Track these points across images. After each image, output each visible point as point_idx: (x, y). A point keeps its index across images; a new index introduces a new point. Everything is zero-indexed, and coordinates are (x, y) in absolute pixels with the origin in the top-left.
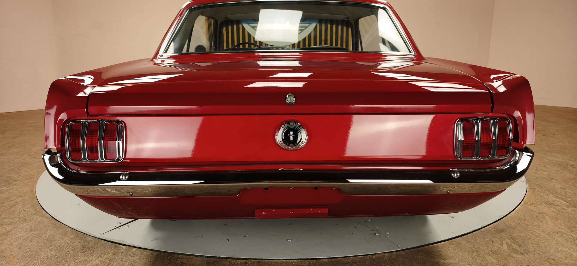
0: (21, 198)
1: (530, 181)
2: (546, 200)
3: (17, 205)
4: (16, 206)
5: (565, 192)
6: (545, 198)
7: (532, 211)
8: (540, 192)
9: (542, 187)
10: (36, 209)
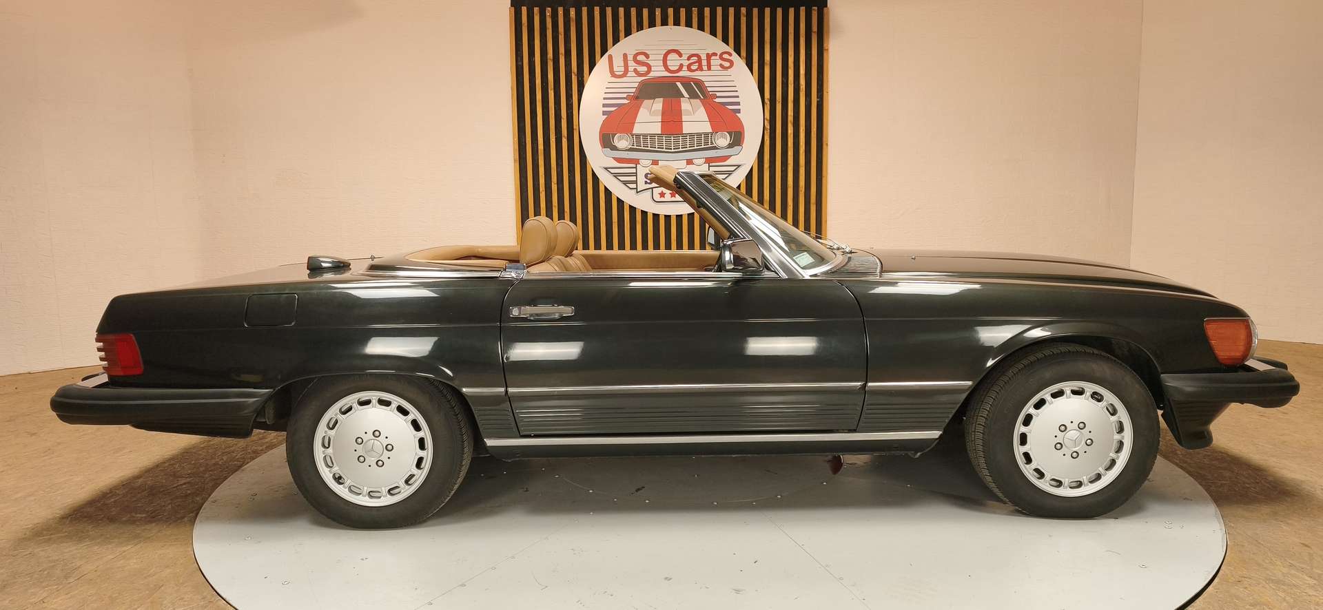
0: (168, 571)
1: (1233, 527)
2: (1268, 572)
3: (162, 586)
4: (163, 588)
5: (1309, 553)
6: (1266, 569)
7: (1238, 598)
8: (1254, 554)
9: (1259, 543)
10: (205, 594)
